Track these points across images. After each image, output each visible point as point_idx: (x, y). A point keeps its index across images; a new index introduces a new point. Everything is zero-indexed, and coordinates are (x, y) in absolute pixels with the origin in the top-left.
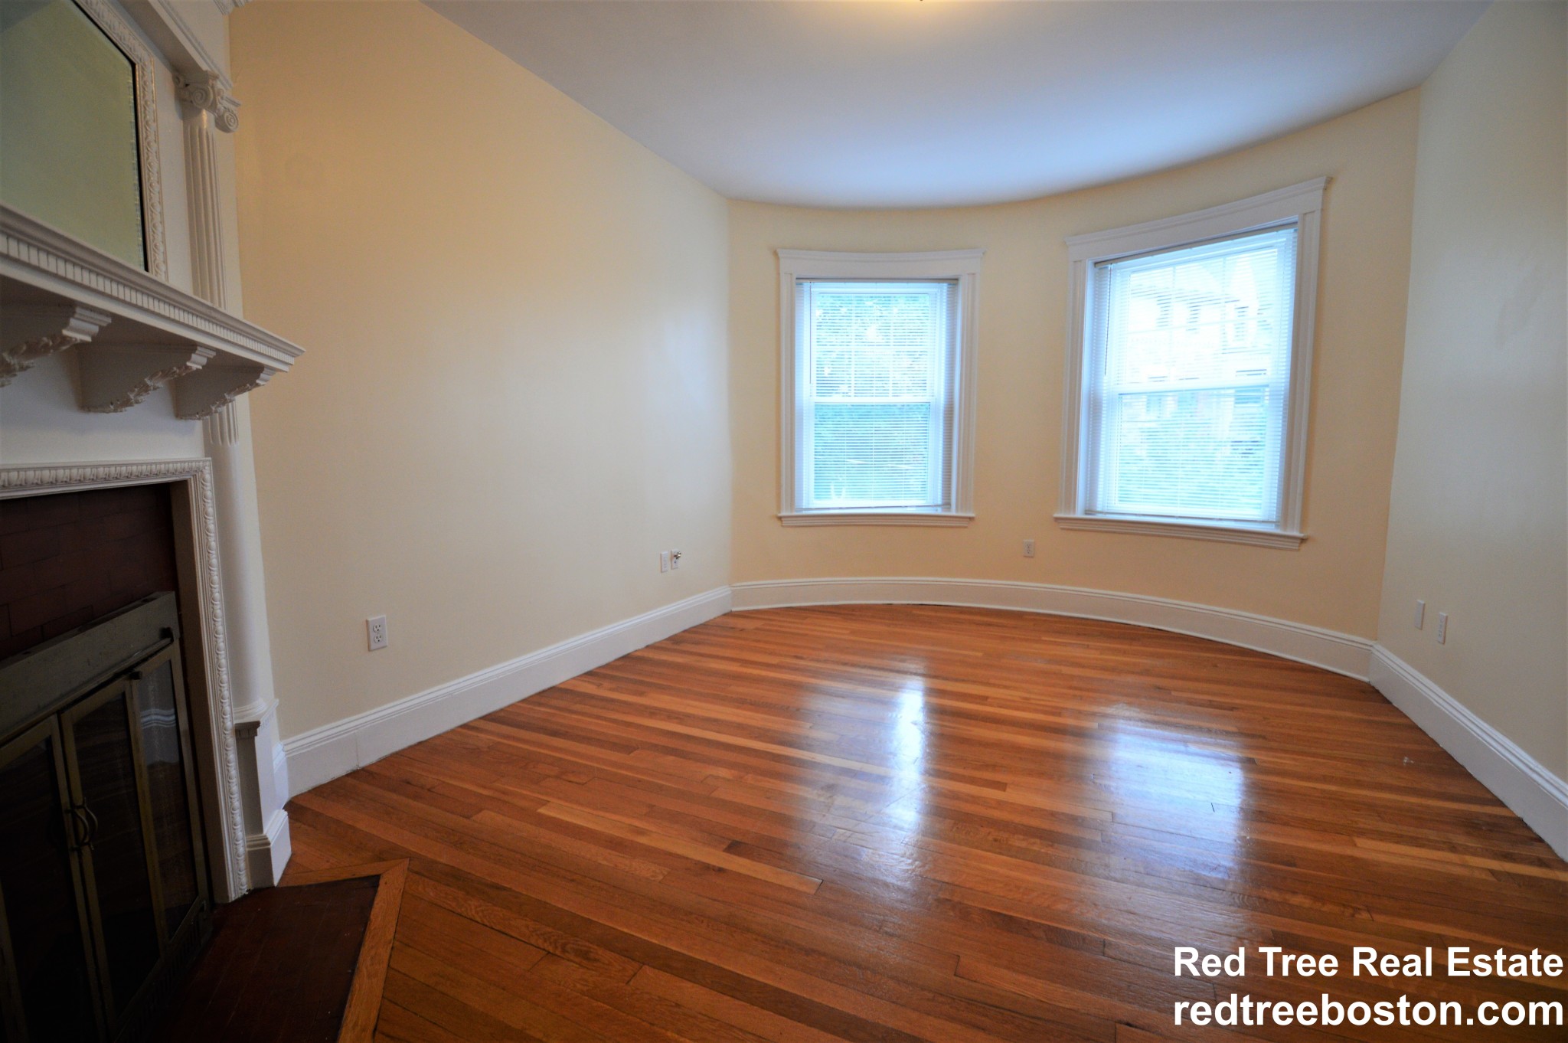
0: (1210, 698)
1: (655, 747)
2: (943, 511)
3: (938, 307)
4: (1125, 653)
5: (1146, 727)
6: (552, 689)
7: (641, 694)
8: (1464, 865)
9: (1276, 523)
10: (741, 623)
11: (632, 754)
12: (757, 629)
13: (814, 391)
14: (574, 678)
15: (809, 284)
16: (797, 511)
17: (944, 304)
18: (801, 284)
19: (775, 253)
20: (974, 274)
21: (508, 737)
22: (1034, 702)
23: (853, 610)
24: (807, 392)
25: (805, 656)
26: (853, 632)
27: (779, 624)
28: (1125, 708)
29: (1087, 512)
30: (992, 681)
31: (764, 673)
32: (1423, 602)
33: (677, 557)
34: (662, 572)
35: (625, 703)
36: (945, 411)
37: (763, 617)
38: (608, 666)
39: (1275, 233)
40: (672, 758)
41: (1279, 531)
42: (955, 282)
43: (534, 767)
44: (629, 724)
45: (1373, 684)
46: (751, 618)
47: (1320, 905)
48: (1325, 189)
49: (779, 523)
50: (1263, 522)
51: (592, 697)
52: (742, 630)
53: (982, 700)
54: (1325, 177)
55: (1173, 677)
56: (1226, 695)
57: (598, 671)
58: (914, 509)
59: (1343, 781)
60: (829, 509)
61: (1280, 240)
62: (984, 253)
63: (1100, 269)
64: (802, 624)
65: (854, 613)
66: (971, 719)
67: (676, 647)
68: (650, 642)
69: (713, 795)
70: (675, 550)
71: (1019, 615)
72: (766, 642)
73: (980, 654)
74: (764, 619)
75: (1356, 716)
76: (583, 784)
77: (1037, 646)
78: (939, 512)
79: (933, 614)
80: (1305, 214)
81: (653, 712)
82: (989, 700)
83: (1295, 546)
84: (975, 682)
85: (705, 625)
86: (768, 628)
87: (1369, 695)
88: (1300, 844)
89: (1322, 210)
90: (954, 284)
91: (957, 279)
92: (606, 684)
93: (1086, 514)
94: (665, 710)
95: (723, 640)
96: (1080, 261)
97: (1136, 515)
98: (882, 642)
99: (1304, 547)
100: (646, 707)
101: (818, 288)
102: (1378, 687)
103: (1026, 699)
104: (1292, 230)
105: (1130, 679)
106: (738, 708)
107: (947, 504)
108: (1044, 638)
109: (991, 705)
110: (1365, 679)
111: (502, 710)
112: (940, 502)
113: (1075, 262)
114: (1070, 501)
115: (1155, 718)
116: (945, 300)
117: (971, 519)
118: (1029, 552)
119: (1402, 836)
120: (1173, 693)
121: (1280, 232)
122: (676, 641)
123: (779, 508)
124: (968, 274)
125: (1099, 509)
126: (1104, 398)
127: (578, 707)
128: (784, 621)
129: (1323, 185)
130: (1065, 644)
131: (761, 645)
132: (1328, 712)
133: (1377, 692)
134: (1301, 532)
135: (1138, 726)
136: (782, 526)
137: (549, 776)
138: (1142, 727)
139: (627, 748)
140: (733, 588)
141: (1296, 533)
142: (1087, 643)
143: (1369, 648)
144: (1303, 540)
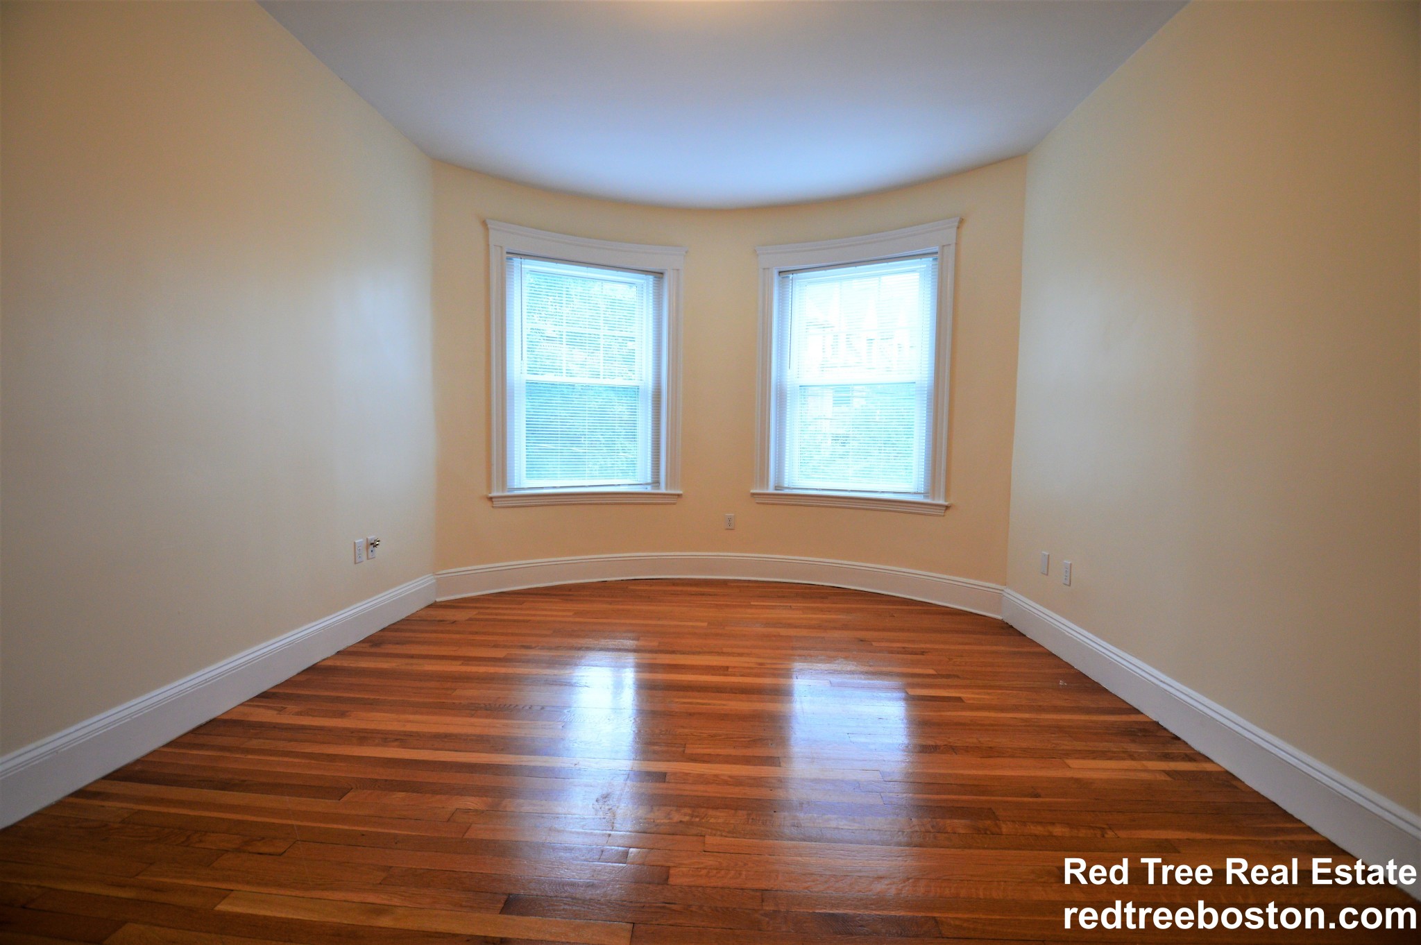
0: (904, 645)
1: (373, 784)
2: (652, 489)
3: (645, 297)
4: (822, 611)
5: (869, 679)
6: (213, 722)
7: (342, 715)
8: (1146, 771)
9: (925, 494)
10: (450, 615)
11: (345, 799)
12: (470, 619)
13: (525, 369)
14: (242, 704)
15: (520, 260)
16: (509, 491)
17: (651, 295)
18: (511, 259)
19: (484, 223)
20: (678, 270)
21: (149, 800)
22: (768, 666)
23: (570, 590)
24: (519, 368)
25: (533, 645)
26: (577, 613)
27: (494, 611)
28: (844, 662)
29: (777, 488)
30: (725, 650)
31: (491, 670)
32: (1047, 554)
33: (374, 545)
34: (355, 563)
35: (321, 729)
36: (653, 395)
37: (477, 605)
38: (289, 683)
39: (919, 260)
40: (402, 794)
41: (928, 501)
42: (660, 275)
43: (201, 841)
44: (333, 758)
45: (1006, 621)
46: (463, 607)
47: (1076, 831)
48: (958, 228)
49: (489, 504)
50: (915, 493)
51: (275, 727)
52: (454, 622)
53: (724, 670)
54: (958, 218)
55: (867, 630)
56: (913, 641)
57: (274, 691)
58: (627, 487)
59: (1031, 709)
60: (542, 488)
61: (922, 266)
62: (686, 252)
63: (783, 278)
64: (521, 609)
65: (570, 593)
66: (721, 692)
67: (373, 650)
68: (341, 648)
69: (466, 836)
70: (371, 537)
71: (725, 583)
72: (485, 633)
73: (705, 624)
74: (476, 608)
75: (1008, 649)
76: (280, 855)
77: (749, 611)
78: (649, 489)
79: (647, 588)
80: (944, 246)
81: (363, 737)
82: (730, 670)
83: (941, 512)
84: (710, 653)
85: (407, 621)
86: (482, 617)
87: (1006, 630)
88: (1032, 773)
89: (956, 244)
90: (659, 278)
91: (662, 273)
92: (292, 707)
93: (776, 490)
94: (378, 732)
95: (434, 635)
96: (768, 269)
97: (817, 489)
98: (609, 621)
99: (948, 512)
100: (352, 731)
101: (529, 265)
102: (1011, 623)
103: (761, 664)
104: (931, 259)
105: (836, 634)
106: (472, 716)
107: (656, 482)
108: (752, 603)
109: (734, 675)
110: (999, 617)
111: (138, 762)
112: (649, 480)
113: (764, 269)
114: (764, 479)
115: (871, 669)
116: (651, 292)
117: (679, 495)
118: (730, 526)
119: (1094, 752)
120: (874, 643)
121: (923, 260)
122: (374, 642)
123: (489, 487)
124: (673, 269)
125: (786, 486)
126: (788, 389)
127: (255, 743)
128: (499, 608)
129: (956, 224)
130: (773, 607)
131: (477, 637)
132: (988, 648)
133: (1011, 627)
134: (946, 501)
135: (861, 679)
136: (493, 507)
137: (227, 851)
138: (865, 679)
139: (337, 791)
140: (436, 576)
141: (941, 502)
142: (789, 605)
143: (1001, 592)
144: (947, 507)
